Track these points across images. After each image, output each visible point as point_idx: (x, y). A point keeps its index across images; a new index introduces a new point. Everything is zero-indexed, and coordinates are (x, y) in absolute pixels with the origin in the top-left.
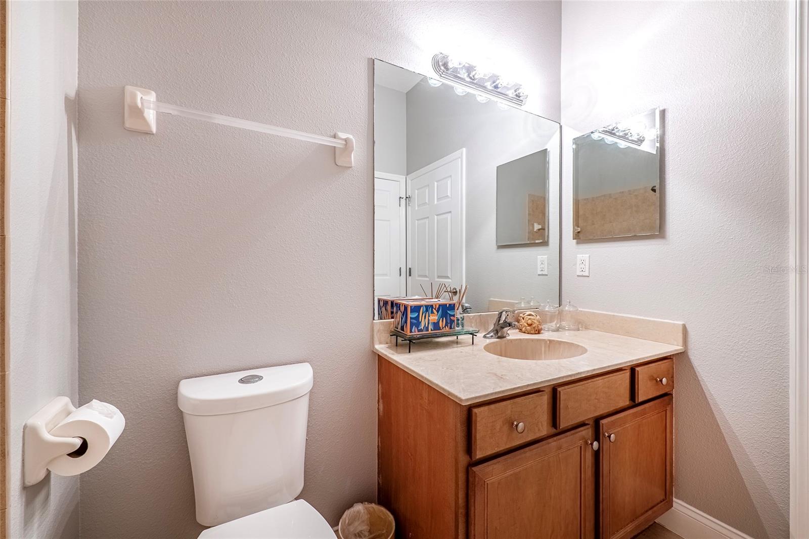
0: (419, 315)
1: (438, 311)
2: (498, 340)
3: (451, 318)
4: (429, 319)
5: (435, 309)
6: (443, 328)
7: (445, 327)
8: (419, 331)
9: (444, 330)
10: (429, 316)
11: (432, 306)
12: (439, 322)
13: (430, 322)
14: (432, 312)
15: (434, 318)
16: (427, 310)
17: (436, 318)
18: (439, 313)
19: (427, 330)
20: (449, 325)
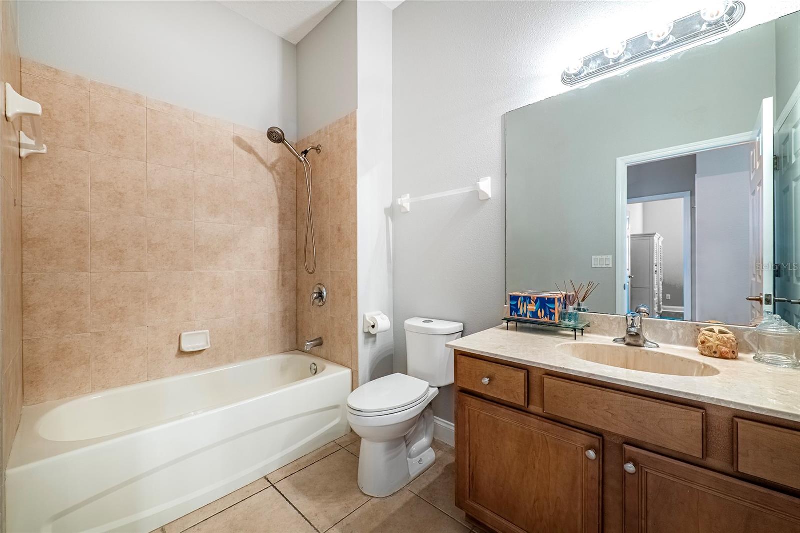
0: (518, 303)
1: (536, 303)
2: (626, 346)
3: (551, 310)
4: (527, 309)
5: (533, 300)
6: (542, 318)
7: (544, 317)
8: (518, 316)
9: (543, 320)
10: (527, 306)
11: (530, 298)
12: (537, 312)
13: (528, 310)
14: (530, 303)
15: (532, 307)
16: (525, 301)
17: (535, 308)
18: (538, 304)
19: (526, 316)
20: (549, 316)
